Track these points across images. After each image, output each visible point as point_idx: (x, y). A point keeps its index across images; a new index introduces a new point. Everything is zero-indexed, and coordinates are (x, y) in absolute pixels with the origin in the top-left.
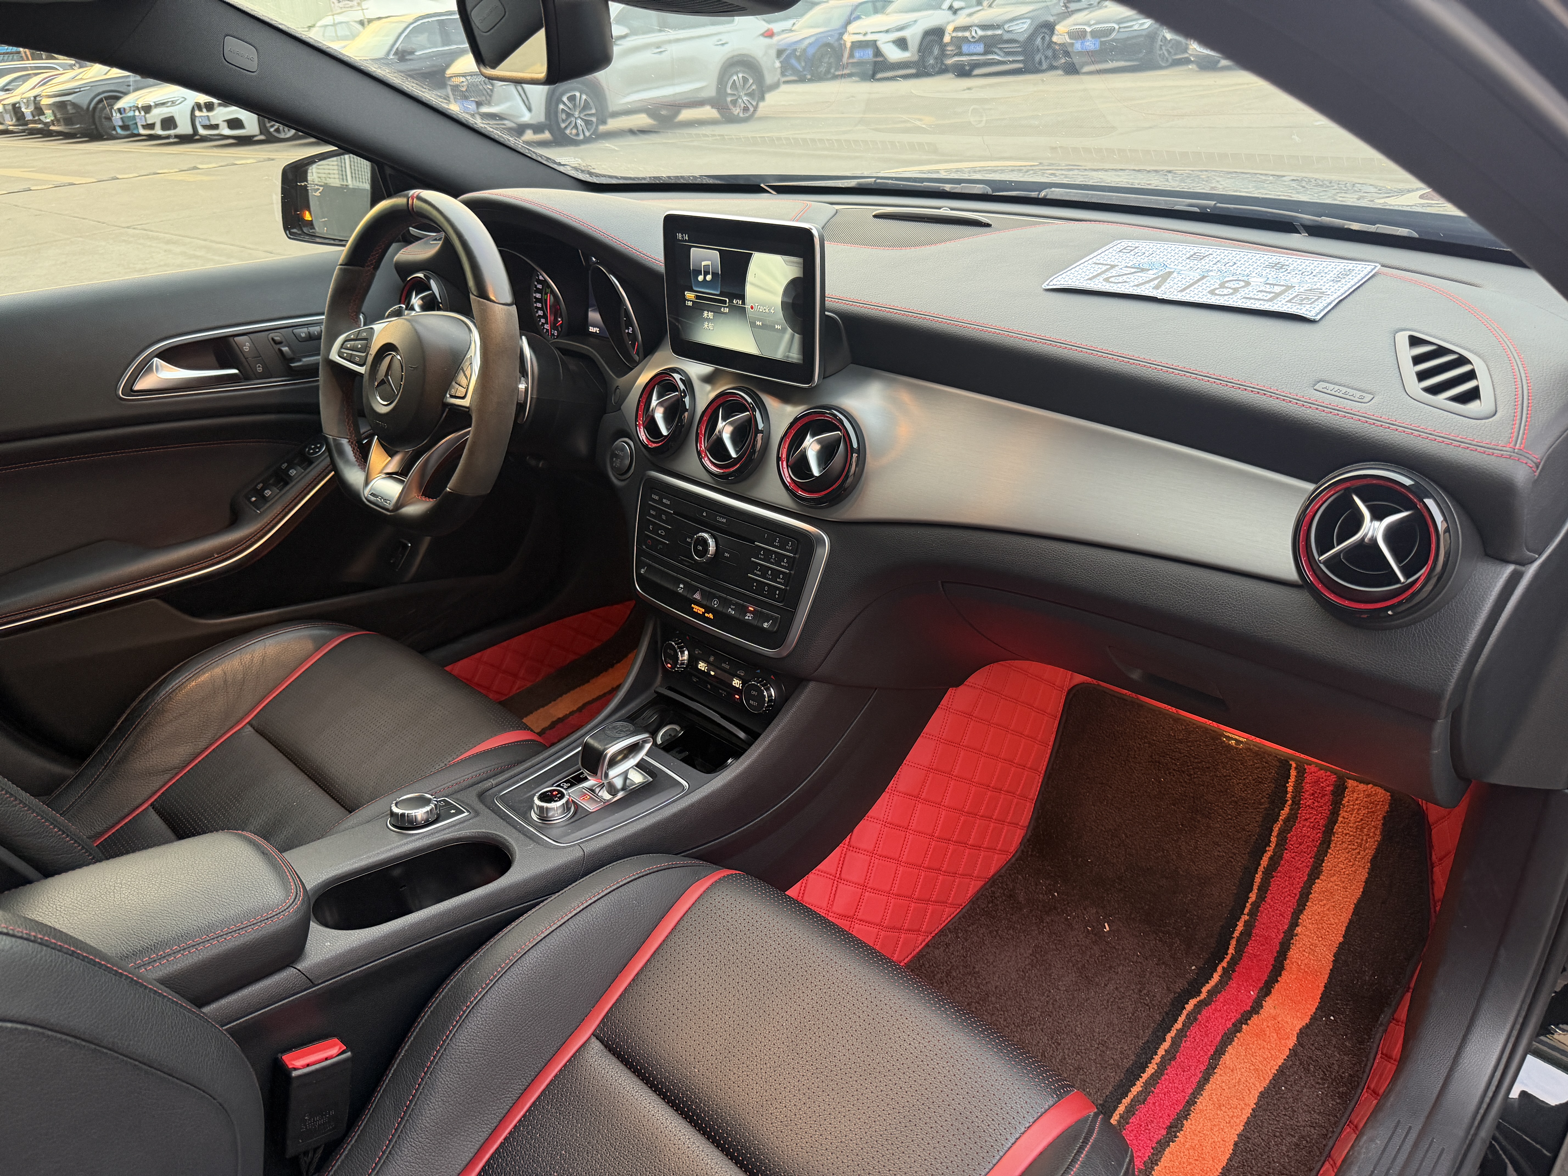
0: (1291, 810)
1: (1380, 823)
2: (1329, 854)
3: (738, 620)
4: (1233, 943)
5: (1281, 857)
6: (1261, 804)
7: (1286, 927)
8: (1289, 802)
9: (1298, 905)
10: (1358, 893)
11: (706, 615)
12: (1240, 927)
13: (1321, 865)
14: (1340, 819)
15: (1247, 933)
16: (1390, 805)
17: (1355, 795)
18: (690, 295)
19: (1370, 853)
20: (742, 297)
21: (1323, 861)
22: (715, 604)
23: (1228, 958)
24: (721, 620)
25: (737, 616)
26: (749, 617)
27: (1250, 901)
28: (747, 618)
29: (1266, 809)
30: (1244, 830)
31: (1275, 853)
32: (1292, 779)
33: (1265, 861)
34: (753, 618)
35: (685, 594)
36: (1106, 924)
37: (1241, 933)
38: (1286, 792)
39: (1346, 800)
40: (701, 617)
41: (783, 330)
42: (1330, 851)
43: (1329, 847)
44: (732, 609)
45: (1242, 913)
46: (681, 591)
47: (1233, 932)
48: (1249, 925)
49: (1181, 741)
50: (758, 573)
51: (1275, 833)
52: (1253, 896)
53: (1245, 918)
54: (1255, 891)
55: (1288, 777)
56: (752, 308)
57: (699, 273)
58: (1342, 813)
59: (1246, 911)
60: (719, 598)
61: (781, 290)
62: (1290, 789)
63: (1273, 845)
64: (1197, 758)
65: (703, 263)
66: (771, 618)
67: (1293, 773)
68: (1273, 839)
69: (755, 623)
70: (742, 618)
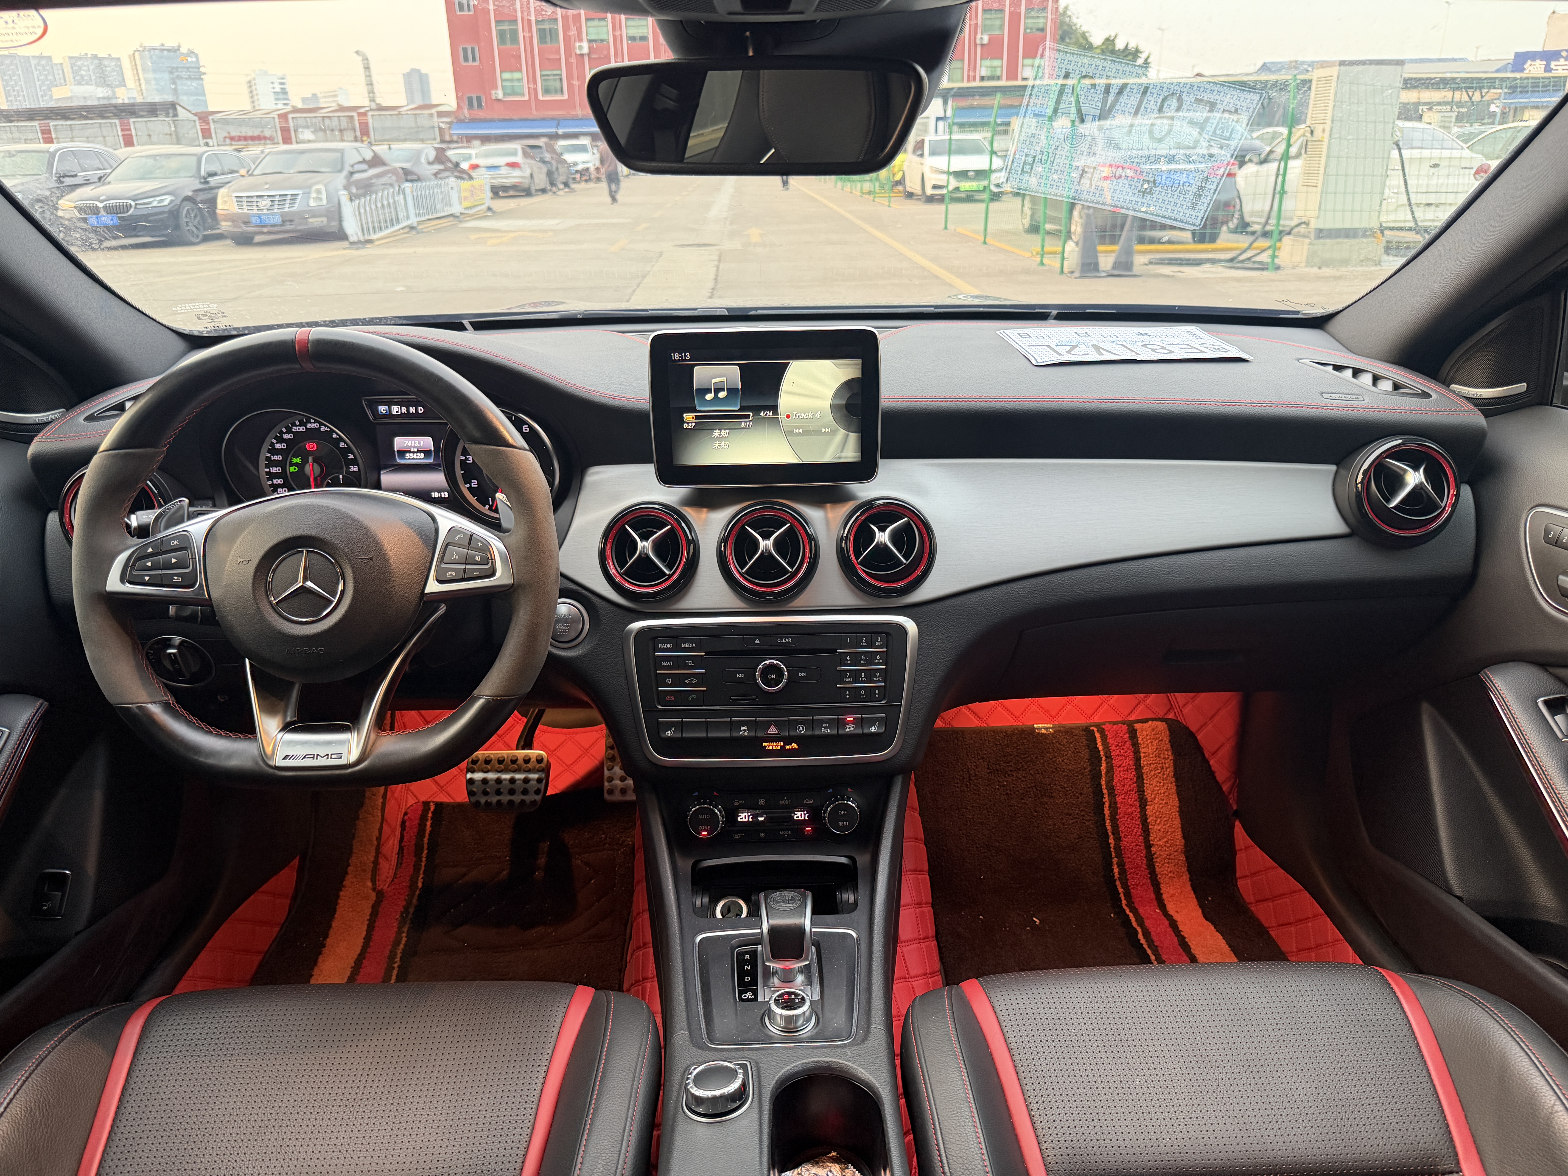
0: (1107, 763)
1: (1169, 746)
2: (1145, 785)
3: (838, 736)
4: (1118, 883)
5: (1116, 803)
6: (1085, 769)
7: (1144, 852)
8: (1104, 758)
9: (1144, 831)
10: (1177, 803)
11: (787, 747)
12: (1116, 870)
13: (1144, 795)
14: (1142, 755)
15: (1123, 871)
16: (1169, 730)
17: (1145, 733)
18: (688, 417)
19: (1170, 771)
20: (775, 408)
21: (1144, 791)
22: (801, 730)
23: (1122, 896)
24: (809, 745)
25: (835, 732)
26: (849, 729)
27: (1112, 846)
28: (848, 730)
29: (1090, 771)
30: (1081, 794)
31: (1110, 801)
32: (1099, 740)
33: (1107, 812)
34: (855, 728)
35: (753, 734)
36: (1035, 919)
37: (1119, 874)
38: (1099, 751)
39: (1140, 739)
40: (782, 752)
41: (834, 432)
42: (1145, 781)
43: (1143, 779)
44: (825, 728)
45: (1112, 858)
46: (746, 734)
47: (1114, 875)
48: (1121, 865)
49: (1007, 746)
50: (849, 680)
51: (1104, 787)
52: (1111, 841)
53: (1115, 860)
54: (1111, 837)
55: (1095, 740)
56: (788, 416)
57: (708, 391)
58: (1142, 750)
59: (1113, 854)
60: (803, 722)
61: (830, 393)
62: (1101, 748)
63: (1106, 796)
64: (1026, 754)
65: (713, 381)
66: (877, 719)
67: (1097, 735)
68: (1105, 791)
69: (859, 731)
70: (841, 732)
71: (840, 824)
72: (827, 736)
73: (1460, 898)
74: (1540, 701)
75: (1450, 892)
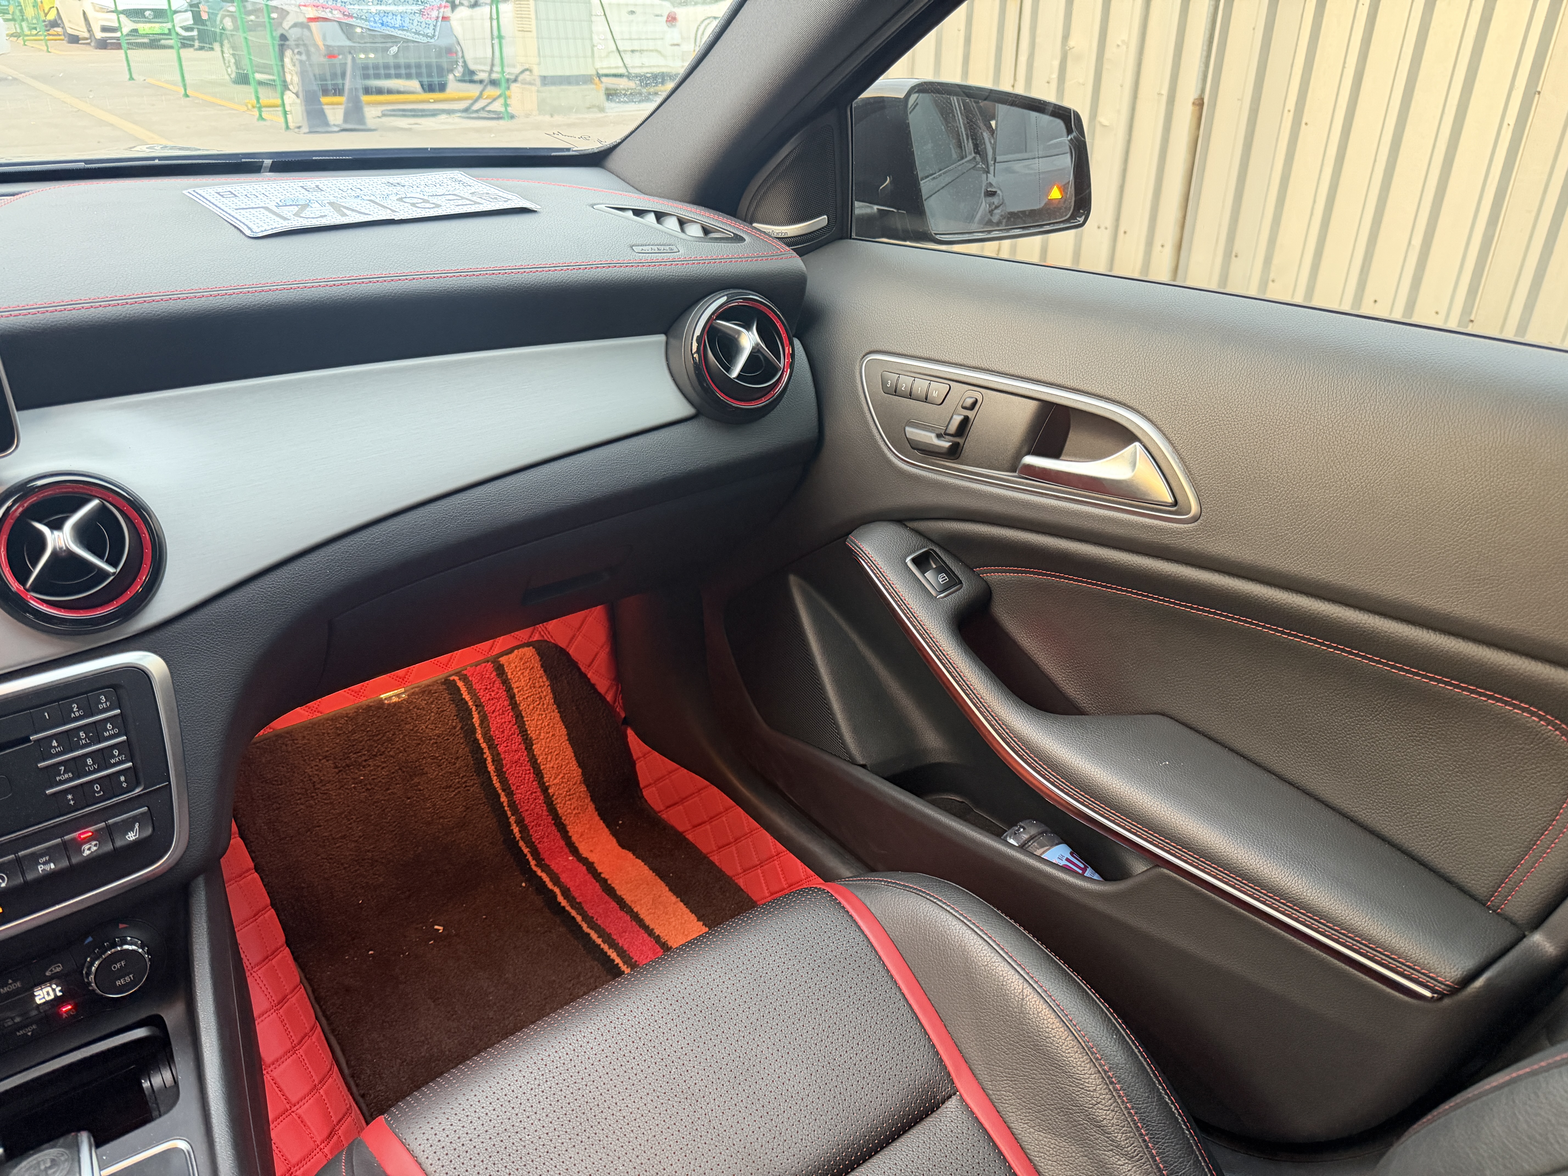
0: (479, 713)
1: (542, 672)
2: (526, 723)
3: (72, 868)
4: (522, 843)
5: (499, 754)
6: (455, 728)
7: (542, 797)
8: (474, 708)
9: (537, 775)
10: (564, 731)
12: (516, 830)
13: (527, 735)
14: (516, 691)
15: (524, 829)
16: (539, 654)
17: (513, 665)
19: (549, 699)
21: (526, 731)
22: (2, 882)
23: (529, 857)
25: (65, 863)
26: (89, 850)
27: (505, 804)
28: (87, 853)
29: (462, 728)
30: (457, 758)
31: (492, 754)
32: (463, 690)
33: (491, 768)
34: (101, 844)
36: (436, 927)
37: (520, 832)
38: (466, 703)
39: (509, 674)
42: (525, 719)
43: (522, 717)
44: (44, 863)
45: (508, 819)
47: (515, 838)
48: (520, 822)
49: (353, 732)
50: (66, 776)
51: (481, 741)
52: (503, 799)
53: (512, 819)
54: (502, 794)
55: (458, 690)
58: (514, 686)
59: (509, 813)
60: (7, 867)
62: (467, 698)
63: (486, 750)
64: (379, 734)
66: (135, 819)
67: (460, 684)
68: (484, 745)
69: (109, 847)
70: (75, 860)
71: (118, 983)
72: (52, 875)
73: (864, 766)
74: (908, 560)
75: (853, 762)
